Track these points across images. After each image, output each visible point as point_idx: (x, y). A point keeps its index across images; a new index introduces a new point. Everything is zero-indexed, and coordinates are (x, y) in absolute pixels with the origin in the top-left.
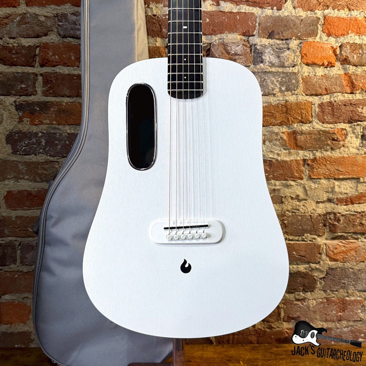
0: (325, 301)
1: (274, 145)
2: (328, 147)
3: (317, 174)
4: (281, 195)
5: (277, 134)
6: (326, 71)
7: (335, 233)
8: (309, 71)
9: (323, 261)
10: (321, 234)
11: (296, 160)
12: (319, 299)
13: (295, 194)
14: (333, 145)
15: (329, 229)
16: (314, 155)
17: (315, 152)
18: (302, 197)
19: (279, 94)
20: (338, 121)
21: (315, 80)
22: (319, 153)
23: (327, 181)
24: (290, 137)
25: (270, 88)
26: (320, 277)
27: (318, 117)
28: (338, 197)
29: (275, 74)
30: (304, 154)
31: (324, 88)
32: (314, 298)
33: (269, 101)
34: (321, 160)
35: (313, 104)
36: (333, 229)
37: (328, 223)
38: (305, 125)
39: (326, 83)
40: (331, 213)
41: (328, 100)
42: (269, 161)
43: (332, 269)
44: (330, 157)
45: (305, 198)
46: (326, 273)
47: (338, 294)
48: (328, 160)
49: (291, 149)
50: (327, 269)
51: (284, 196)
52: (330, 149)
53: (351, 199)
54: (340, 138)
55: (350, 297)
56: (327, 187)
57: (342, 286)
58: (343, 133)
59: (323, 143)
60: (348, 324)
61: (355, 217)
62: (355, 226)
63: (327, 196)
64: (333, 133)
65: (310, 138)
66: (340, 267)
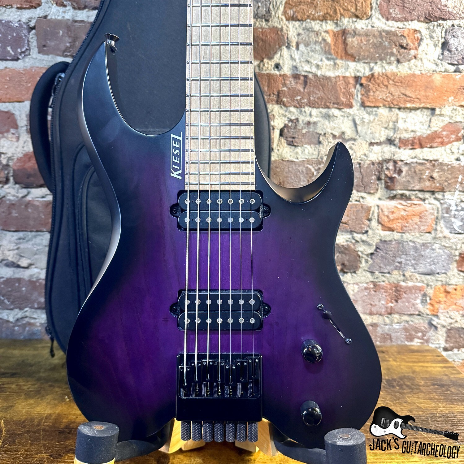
0: (372, 286)
1: (312, 51)
2: (393, 59)
3: (374, 100)
4: (318, 131)
5: (317, 34)
7: (393, 190)
9: (373, 230)
10: (372, 192)
11: (344, 77)
12: (362, 283)
13: (339, 131)
14: (400, 55)
15: (385, 184)
16: (371, 69)
17: (372, 65)
18: (348, 136)
20: (409, 18)
22: (379, 67)
23: (387, 110)
24: (336, 40)
26: (366, 253)
27: (381, 10)
28: (402, 137)
30: (357, 68)
32: (355, 282)
34: (380, 78)
36: (390, 184)
37: (384, 175)
38: (361, 21)
40: (390, 160)
42: (303, 76)
43: (385, 241)
44: (394, 74)
45: (354, 137)
46: (374, 247)
47: (390, 277)
48: (390, 79)
49: (337, 59)
50: (379, 241)
51: (323, 134)
52: (395, 62)
53: (419, 140)
54: (412, 45)
55: (407, 282)
56: (388, 121)
57: (397, 266)
58: (416, 38)
59: (386, 51)
60: (400, 318)
61: (424, 168)
62: (422, 181)
63: (385, 135)
64: (402, 36)
65: (366, 41)
66: (396, 238)
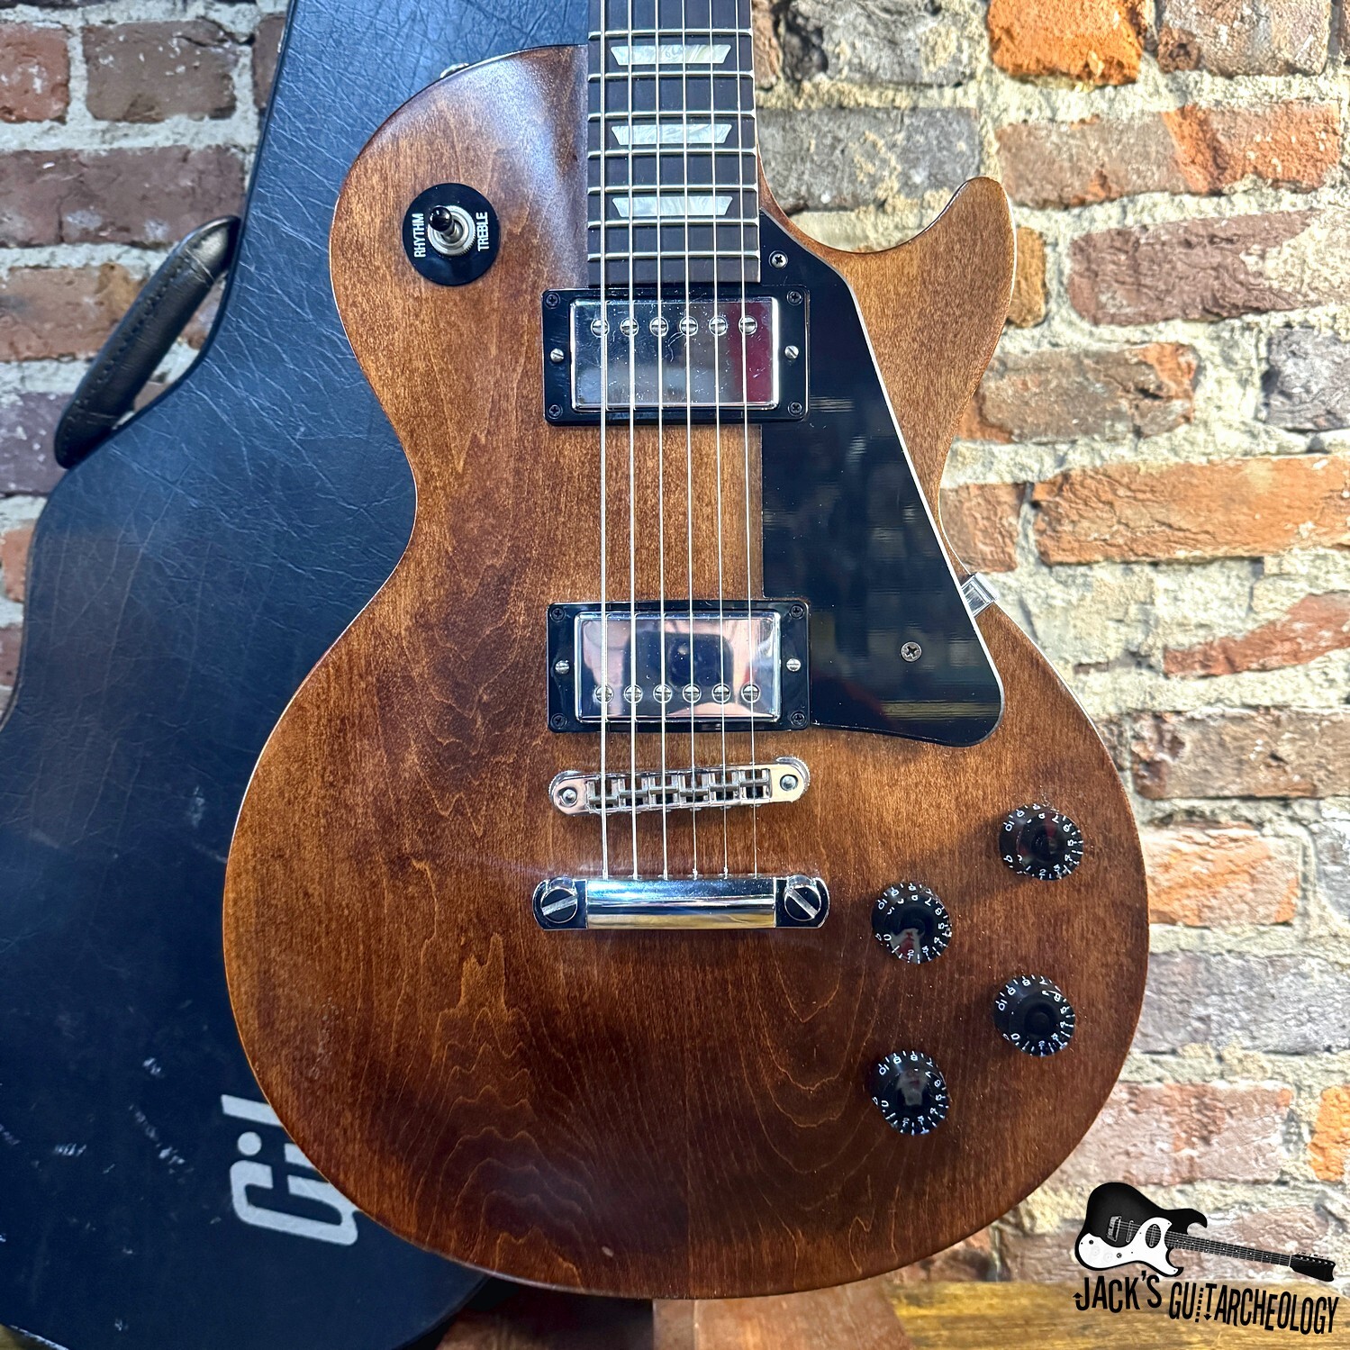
0: (1125, 1096)
2: (1120, 427)
3: (1076, 545)
6: (1100, 102)
7: (1161, 799)
8: (1025, 101)
11: (981, 487)
14: (1143, 416)
15: (1135, 783)
16: (1061, 461)
17: (1062, 448)
19: (901, 201)
20: (1159, 313)
21: (1054, 138)
22: (1082, 454)
23: (1119, 569)
25: (861, 177)
27: (1073, 298)
28: (1172, 644)
29: (880, 115)
30: (1018, 459)
31: (1093, 172)
33: (859, 232)
34: (1089, 481)
35: (1050, 240)
36: (1149, 781)
37: (1126, 756)
38: (1019, 331)
39: (1101, 152)
40: (1143, 711)
41: (1114, 225)
44: (1128, 468)
47: (1178, 1064)
48: (1120, 483)
49: (958, 440)
52: (1130, 436)
53: (1225, 650)
54: (1173, 386)
55: (1231, 1078)
56: (1123, 600)
57: (1196, 1031)
58: (1184, 366)
59: (1098, 409)
60: (1225, 1196)
61: (1247, 731)
62: (1246, 767)
63: (1120, 640)
64: (1140, 363)
65: (1039, 386)
66: (1183, 946)
